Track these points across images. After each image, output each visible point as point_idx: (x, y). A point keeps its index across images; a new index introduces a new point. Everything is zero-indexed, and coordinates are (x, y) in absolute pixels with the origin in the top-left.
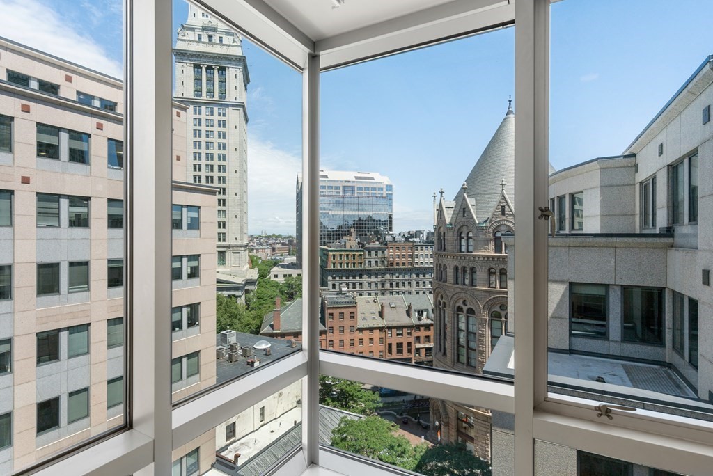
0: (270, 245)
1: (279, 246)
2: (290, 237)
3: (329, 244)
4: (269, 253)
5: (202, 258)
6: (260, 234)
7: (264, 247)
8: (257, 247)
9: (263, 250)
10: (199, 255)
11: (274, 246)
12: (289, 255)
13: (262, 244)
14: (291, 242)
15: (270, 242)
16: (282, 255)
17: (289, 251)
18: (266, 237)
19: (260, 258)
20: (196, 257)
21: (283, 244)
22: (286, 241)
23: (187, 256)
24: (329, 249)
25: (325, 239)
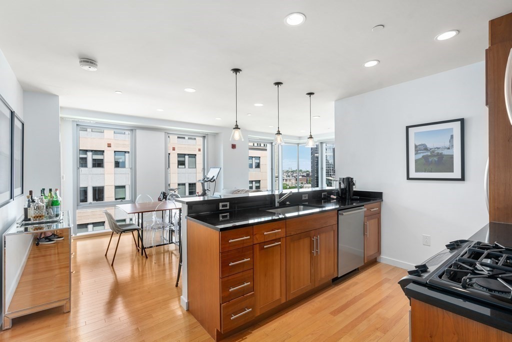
0: (295, 177)
1: (300, 177)
2: (308, 171)
3: (333, 176)
4: (294, 182)
5: (261, 182)
6: (288, 169)
7: (291, 178)
8: (286, 178)
9: (290, 180)
10: (260, 181)
11: (297, 177)
12: (307, 183)
13: (289, 176)
14: (308, 175)
15: (295, 175)
16: (302, 184)
17: (307, 180)
18: (291, 171)
19: (288, 185)
20: (259, 182)
21: (303, 176)
22: (305, 174)
23: (255, 181)
24: (333, 179)
25: (330, 172)
